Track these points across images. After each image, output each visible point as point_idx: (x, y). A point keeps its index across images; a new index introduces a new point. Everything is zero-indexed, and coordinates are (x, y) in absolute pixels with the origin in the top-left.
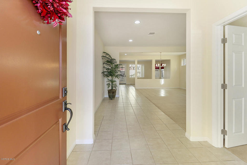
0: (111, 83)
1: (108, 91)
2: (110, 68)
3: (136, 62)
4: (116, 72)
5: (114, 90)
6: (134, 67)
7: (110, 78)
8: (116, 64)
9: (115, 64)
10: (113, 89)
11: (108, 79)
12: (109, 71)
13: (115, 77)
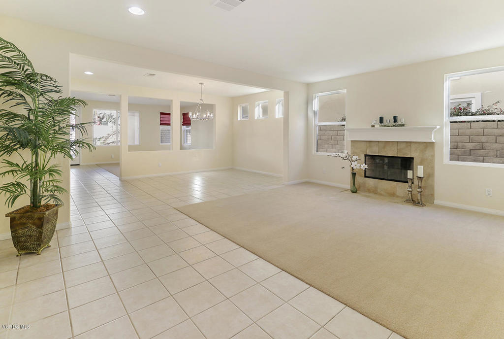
0: (26, 181)
1: (12, 220)
2: (22, 110)
3: (125, 105)
4: (55, 132)
5: (48, 207)
6: (101, 116)
7: (24, 156)
8: (59, 95)
9: (55, 96)
10: (43, 202)
11: (9, 162)
12: (17, 124)
13: (49, 153)
